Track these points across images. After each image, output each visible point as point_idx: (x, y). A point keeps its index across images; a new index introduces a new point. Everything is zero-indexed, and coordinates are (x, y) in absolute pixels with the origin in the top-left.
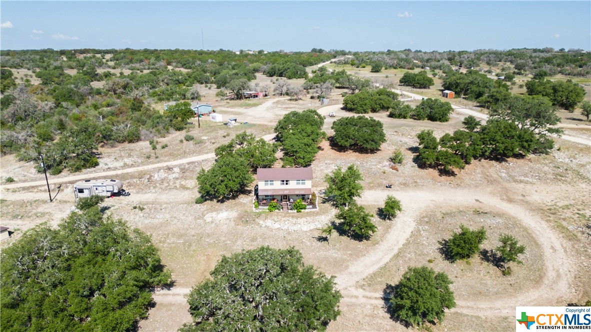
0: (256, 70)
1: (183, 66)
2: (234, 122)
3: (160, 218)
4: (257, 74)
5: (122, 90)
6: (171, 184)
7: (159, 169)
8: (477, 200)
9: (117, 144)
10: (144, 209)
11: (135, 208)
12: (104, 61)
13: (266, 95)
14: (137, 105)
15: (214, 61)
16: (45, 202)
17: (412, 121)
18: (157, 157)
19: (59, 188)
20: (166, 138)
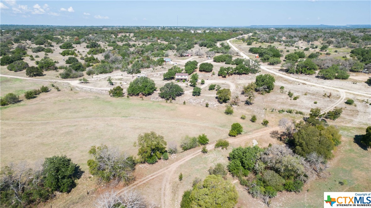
1: (164, 40)
2: (176, 64)
4: (195, 45)
6: (158, 77)
8: (225, 82)
9: (144, 68)
12: (130, 37)
13: (192, 56)
14: (148, 58)
16: (131, 79)
18: (154, 72)
20: (157, 67)
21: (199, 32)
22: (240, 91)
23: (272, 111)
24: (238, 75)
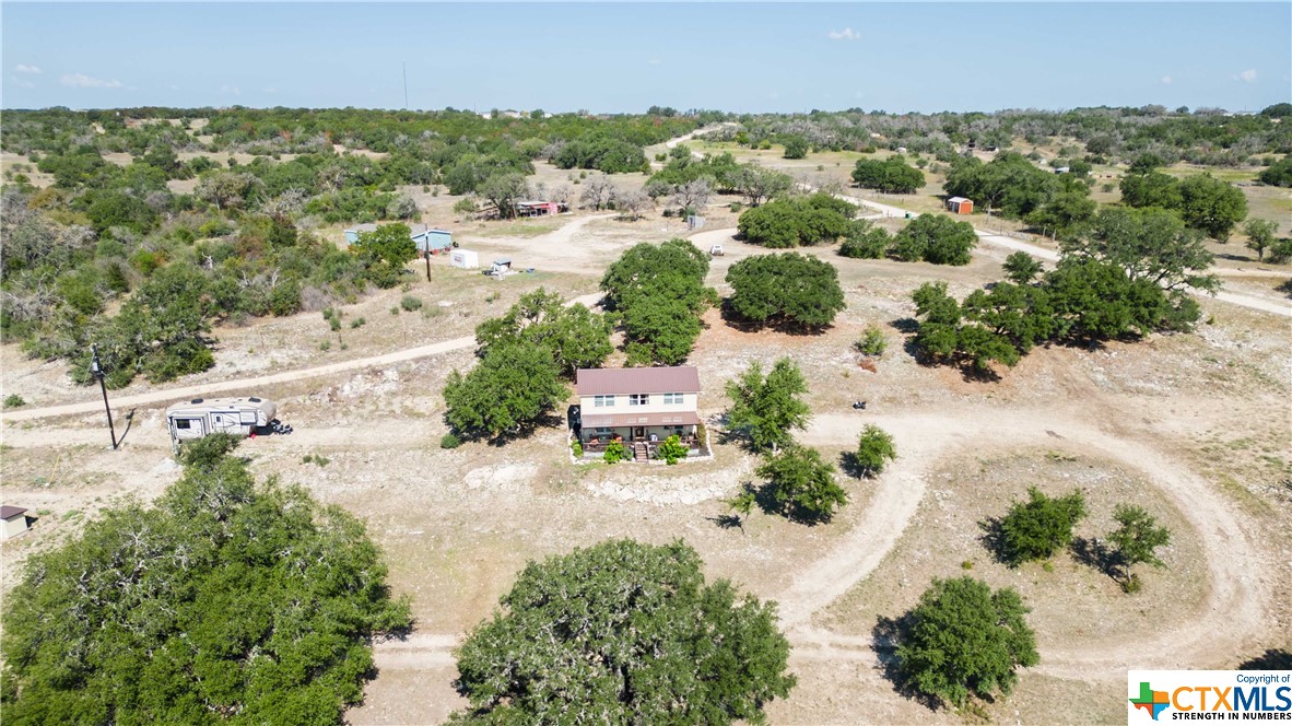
0: (532, 154)
1: (367, 146)
2: (505, 267)
3: (364, 481)
4: (535, 163)
5: (238, 199)
6: (382, 405)
7: (353, 374)
8: (1051, 433)
9: (250, 318)
10: (327, 462)
11: (307, 460)
12: (190, 133)
13: (564, 209)
14: (283, 235)
15: (436, 133)
16: (101, 450)
17: (890, 264)
18: (344, 348)
19: (130, 417)
20: (359, 305)
21: (516, 115)
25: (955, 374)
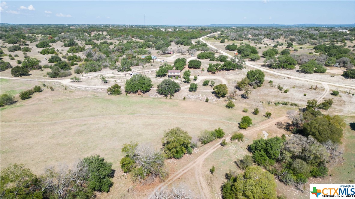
0: (171, 41)
1: (139, 38)
2: (163, 61)
4: (172, 43)
5: (121, 50)
7: (146, 71)
8: (216, 78)
9: (134, 66)
13: (174, 53)
16: (124, 77)
18: (145, 69)
19: (125, 74)
20: (146, 65)
21: (170, 30)
22: (233, 86)
23: (269, 104)
24: (226, 71)
25: (211, 73)
